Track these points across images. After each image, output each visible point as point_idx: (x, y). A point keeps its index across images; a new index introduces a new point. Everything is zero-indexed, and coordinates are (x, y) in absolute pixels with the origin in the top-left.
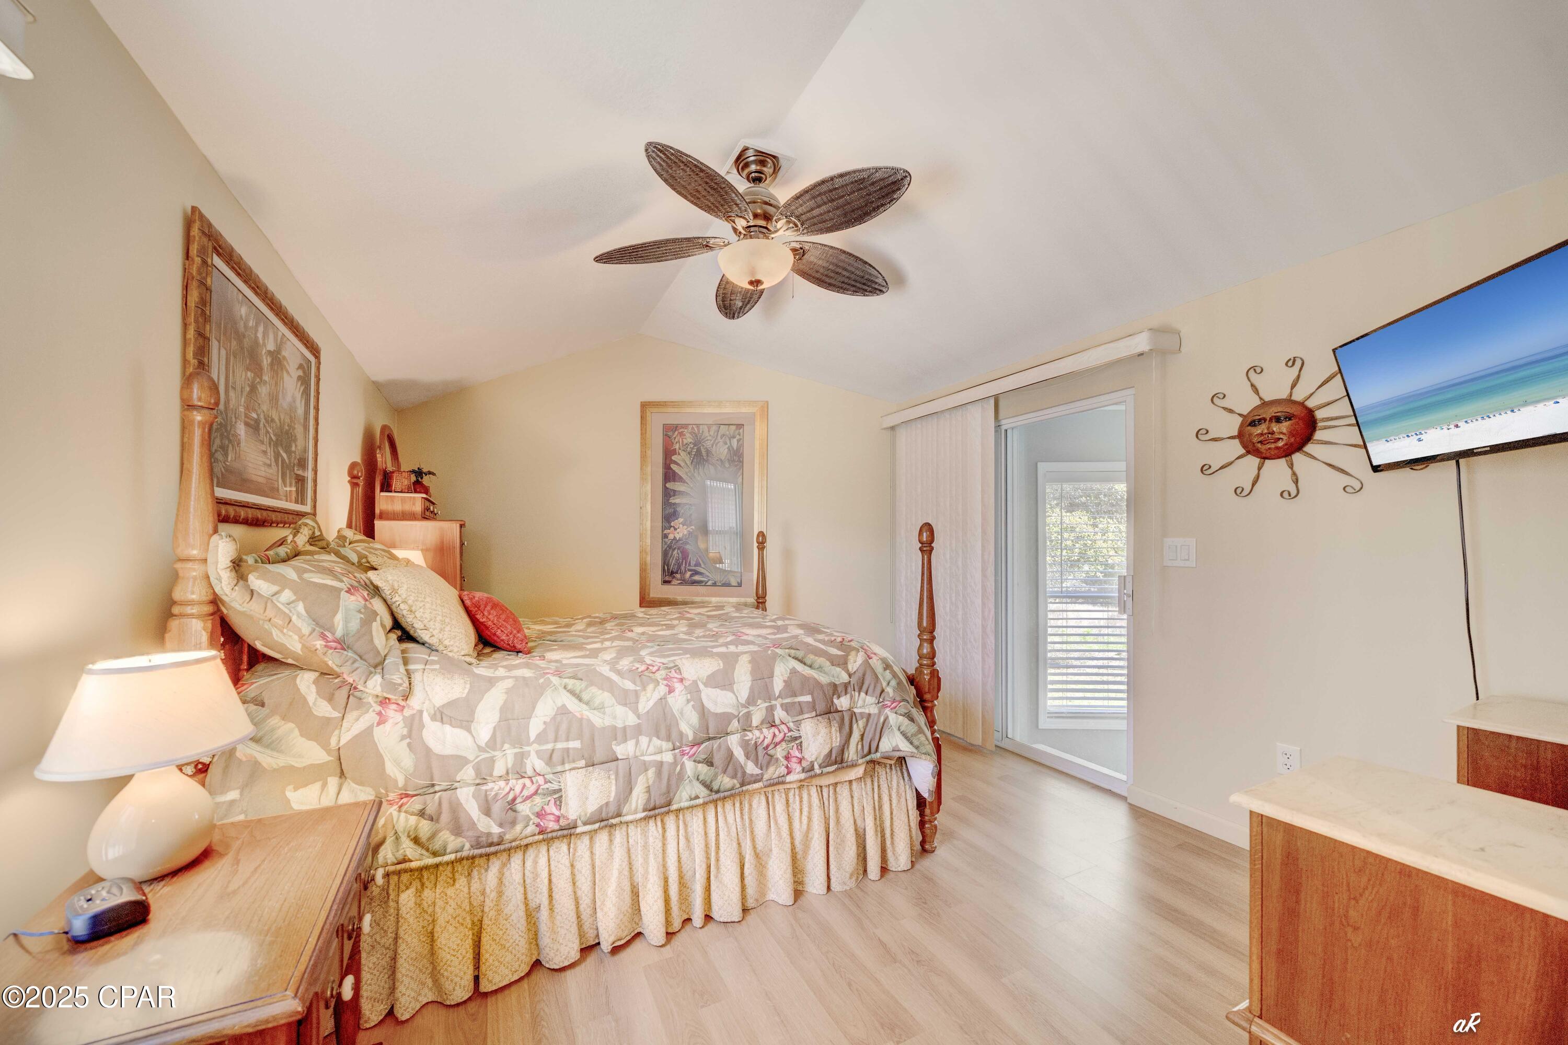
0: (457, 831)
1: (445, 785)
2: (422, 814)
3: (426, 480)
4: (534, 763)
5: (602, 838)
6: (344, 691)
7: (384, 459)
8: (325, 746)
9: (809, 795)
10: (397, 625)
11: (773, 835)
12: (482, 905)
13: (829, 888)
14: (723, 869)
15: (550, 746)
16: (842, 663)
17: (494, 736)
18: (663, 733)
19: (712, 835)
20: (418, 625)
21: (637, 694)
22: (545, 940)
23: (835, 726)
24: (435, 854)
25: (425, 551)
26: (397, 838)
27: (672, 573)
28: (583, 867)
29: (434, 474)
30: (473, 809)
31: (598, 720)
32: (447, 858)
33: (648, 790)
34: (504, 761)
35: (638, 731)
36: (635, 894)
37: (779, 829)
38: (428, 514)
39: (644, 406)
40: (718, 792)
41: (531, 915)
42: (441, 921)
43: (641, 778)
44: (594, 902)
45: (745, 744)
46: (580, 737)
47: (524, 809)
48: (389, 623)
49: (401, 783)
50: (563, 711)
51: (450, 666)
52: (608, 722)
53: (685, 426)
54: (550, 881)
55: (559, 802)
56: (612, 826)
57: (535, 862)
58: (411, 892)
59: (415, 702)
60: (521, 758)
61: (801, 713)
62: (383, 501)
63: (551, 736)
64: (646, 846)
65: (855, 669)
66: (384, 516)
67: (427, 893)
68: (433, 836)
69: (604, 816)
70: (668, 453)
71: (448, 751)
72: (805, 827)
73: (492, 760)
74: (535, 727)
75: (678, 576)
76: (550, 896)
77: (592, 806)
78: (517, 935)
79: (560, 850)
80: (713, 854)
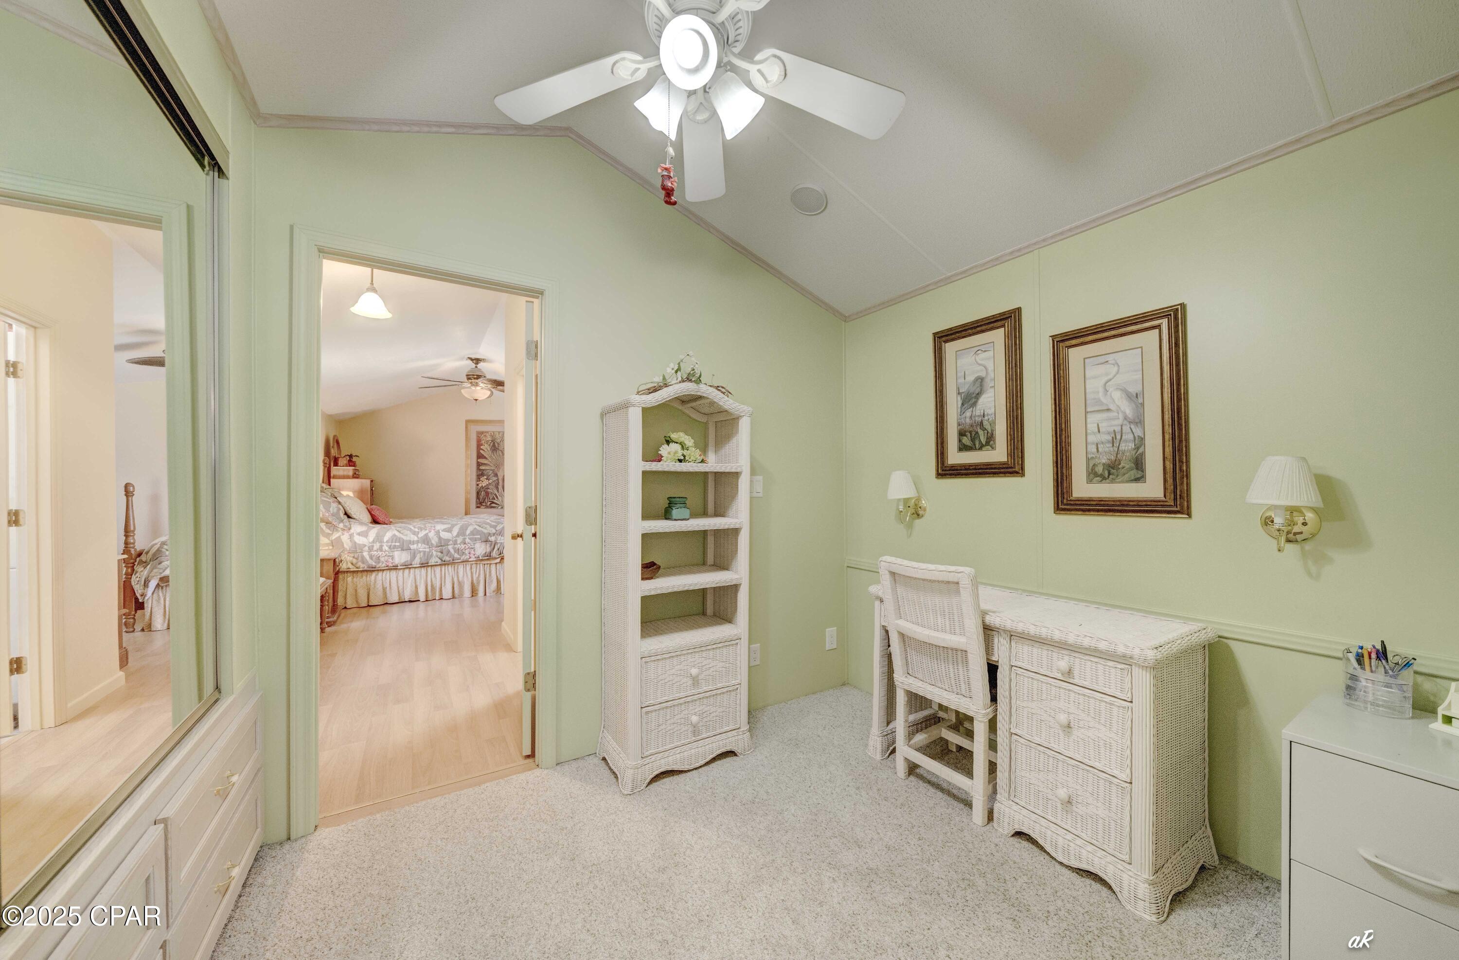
0: (363, 563)
1: (360, 551)
2: (354, 557)
3: (354, 459)
4: (385, 548)
5: (407, 571)
6: (333, 528)
7: (334, 452)
8: (329, 540)
9: (480, 567)
10: (346, 514)
11: (465, 576)
12: (370, 584)
13: (485, 595)
14: (447, 585)
15: (390, 544)
16: (495, 527)
17: (374, 541)
18: (426, 543)
19: (443, 575)
20: (352, 513)
21: (418, 532)
22: (388, 595)
23: (488, 545)
24: (357, 568)
25: (354, 492)
26: (347, 563)
27: (481, 503)
28: (400, 578)
29: (358, 456)
30: (368, 558)
31: (405, 538)
32: (360, 569)
33: (421, 558)
34: (377, 546)
35: (418, 542)
36: (416, 587)
37: (467, 576)
38: (356, 476)
39: (468, 422)
40: (444, 561)
41: (384, 589)
42: (359, 586)
43: (418, 555)
44: (403, 588)
45: (454, 549)
46: (399, 542)
47: (382, 559)
48: (344, 512)
49: (348, 549)
50: (394, 535)
51: (362, 523)
52: (408, 539)
53: (487, 432)
54: (390, 581)
55: (393, 559)
56: (410, 568)
57: (386, 575)
58: (350, 578)
59: (352, 531)
60: (381, 546)
61: (476, 541)
62: (335, 470)
63: (390, 541)
64: (421, 575)
66: (335, 477)
67: (355, 579)
68: (356, 563)
69: (406, 564)
70: (479, 445)
71: (361, 543)
72: (477, 576)
73: (373, 546)
74: (386, 539)
75: (484, 504)
76: (390, 585)
77: (403, 561)
78: (380, 593)
79: (394, 573)
80: (443, 580)
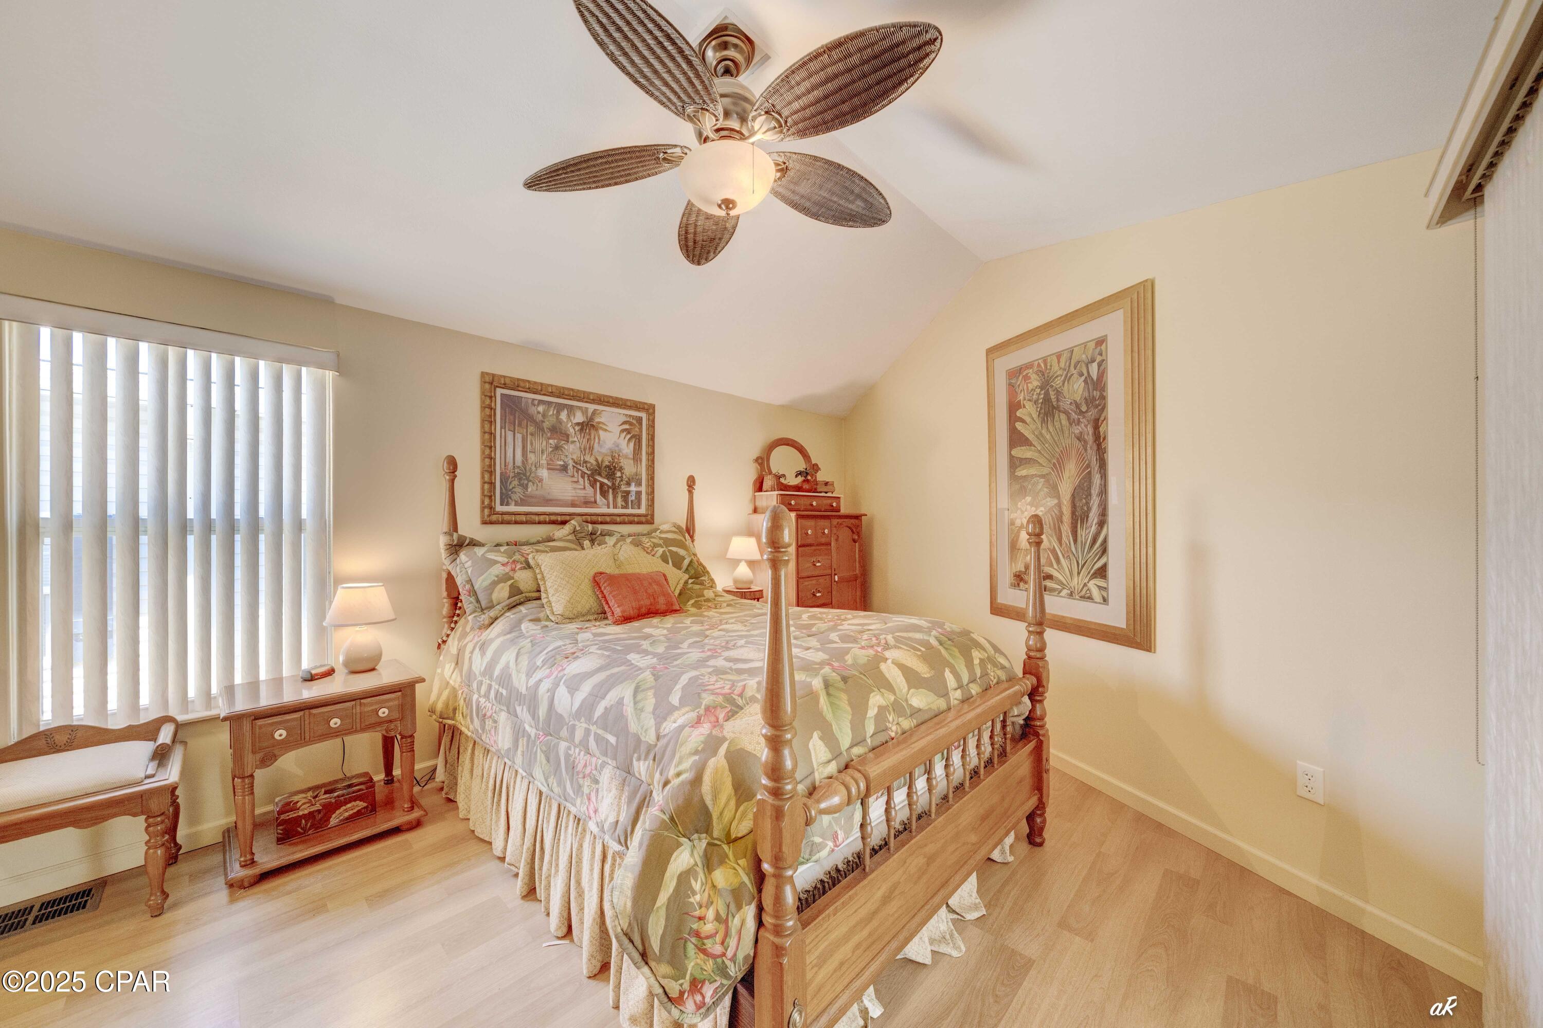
1: (471, 688)
31: (515, 680)
34: (485, 686)
35: (524, 700)
39: (991, 352)
40: (552, 790)
52: (517, 684)
53: (1031, 365)
59: (484, 634)
60: (489, 688)
61: (606, 754)
62: (757, 499)
65: (667, 731)
68: (466, 717)
70: (1013, 408)
74: (497, 670)
77: (506, 745)
